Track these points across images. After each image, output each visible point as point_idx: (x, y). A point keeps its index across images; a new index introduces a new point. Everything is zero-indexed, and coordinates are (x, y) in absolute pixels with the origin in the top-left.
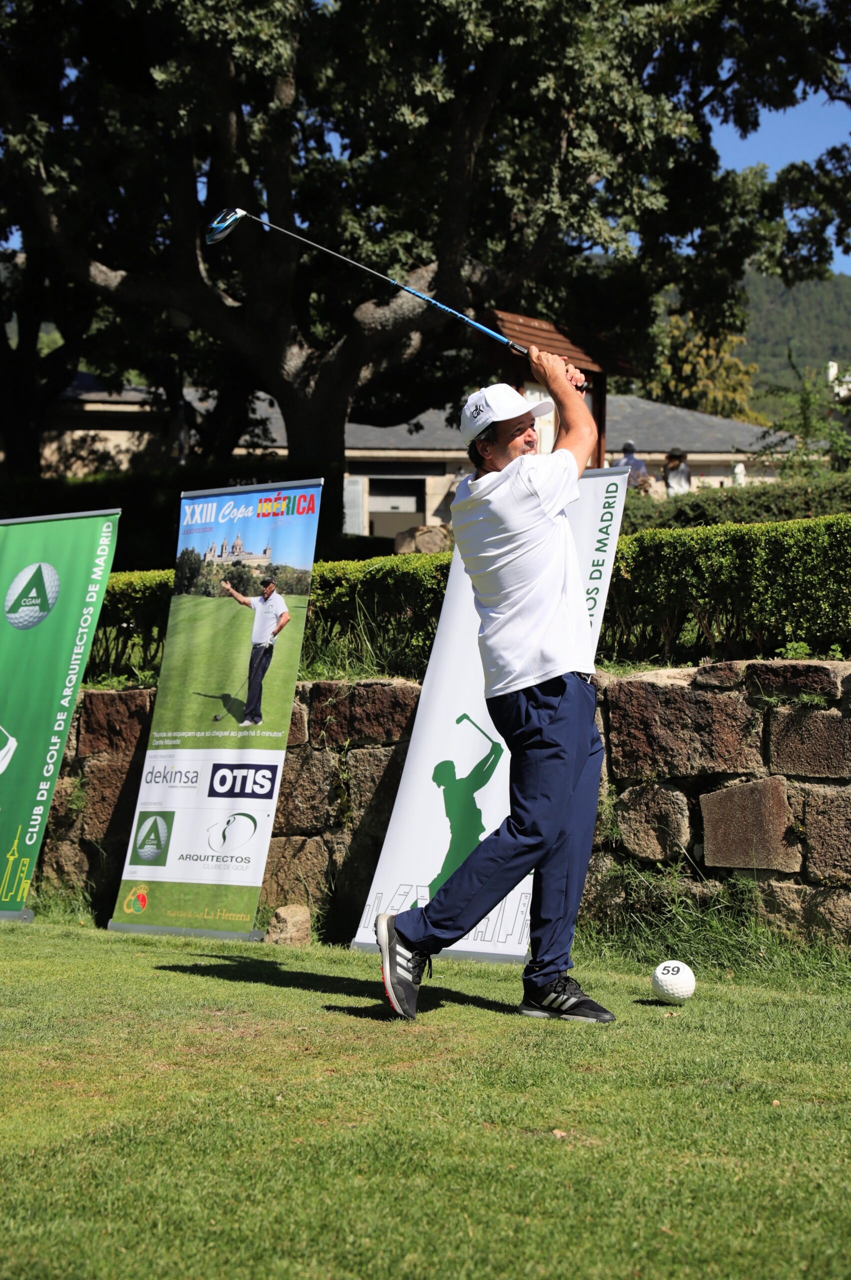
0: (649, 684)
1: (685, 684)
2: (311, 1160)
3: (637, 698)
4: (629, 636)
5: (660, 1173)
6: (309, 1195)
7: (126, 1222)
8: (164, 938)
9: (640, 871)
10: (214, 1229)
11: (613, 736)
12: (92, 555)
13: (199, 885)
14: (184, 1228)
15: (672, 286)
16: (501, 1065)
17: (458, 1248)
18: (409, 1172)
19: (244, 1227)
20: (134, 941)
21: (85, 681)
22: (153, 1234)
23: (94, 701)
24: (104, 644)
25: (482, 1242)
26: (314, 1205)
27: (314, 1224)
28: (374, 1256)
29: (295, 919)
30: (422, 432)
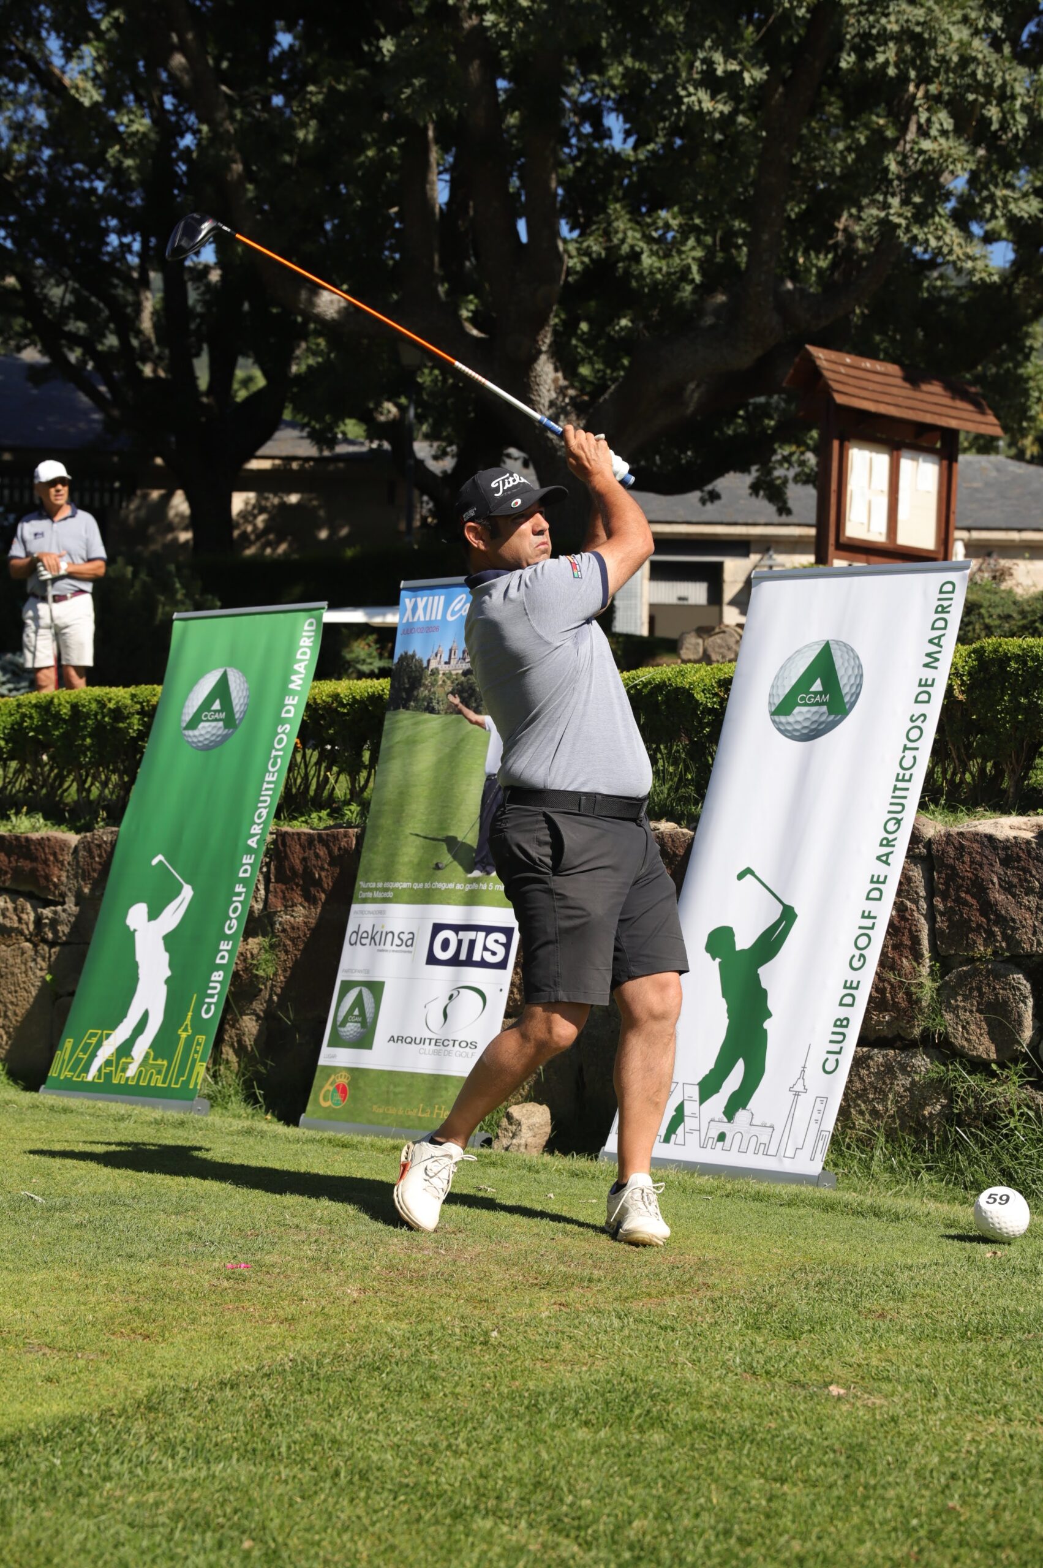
0: (986, 836)
1: (1030, 836)
2: (527, 1408)
3: (970, 854)
4: (964, 773)
5: (956, 1443)
6: (521, 1448)
7: (302, 1469)
8: (368, 1139)
9: (969, 1073)
10: (406, 1481)
11: (938, 902)
12: (290, 659)
13: (413, 1075)
14: (371, 1478)
16: (771, 1307)
17: (697, 1516)
18: (646, 1426)
19: (443, 1480)
20: (330, 1141)
21: (277, 816)
22: (335, 1484)
23: (288, 840)
24: (302, 771)
25: (727, 1510)
26: (525, 1459)
27: (527, 1481)
28: (596, 1521)
29: (532, 1121)
30: (719, 502)
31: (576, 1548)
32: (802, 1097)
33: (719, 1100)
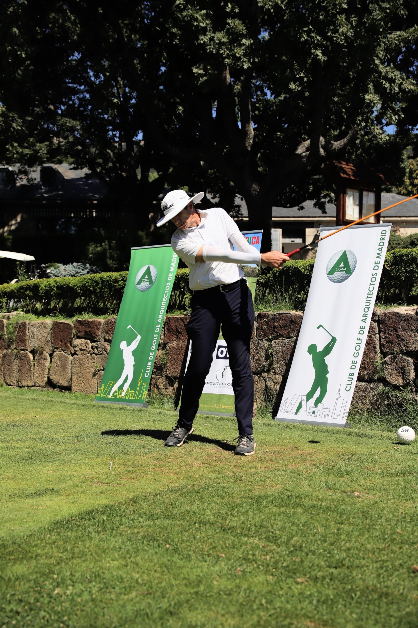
0: (397, 313)
1: (413, 313)
2: (256, 501)
3: (392, 319)
4: (389, 293)
5: (397, 510)
6: (255, 514)
7: (184, 522)
9: (393, 390)
11: (382, 334)
12: (170, 262)
13: (213, 394)
15: (409, 147)
16: (333, 467)
17: (314, 536)
18: (295, 507)
21: (167, 312)
23: (171, 320)
24: (174, 298)
25: (324, 534)
26: (257, 518)
27: (257, 525)
28: (281, 538)
30: (304, 210)
31: (275, 547)
32: (339, 398)
33: (313, 400)
